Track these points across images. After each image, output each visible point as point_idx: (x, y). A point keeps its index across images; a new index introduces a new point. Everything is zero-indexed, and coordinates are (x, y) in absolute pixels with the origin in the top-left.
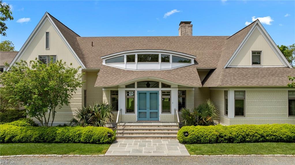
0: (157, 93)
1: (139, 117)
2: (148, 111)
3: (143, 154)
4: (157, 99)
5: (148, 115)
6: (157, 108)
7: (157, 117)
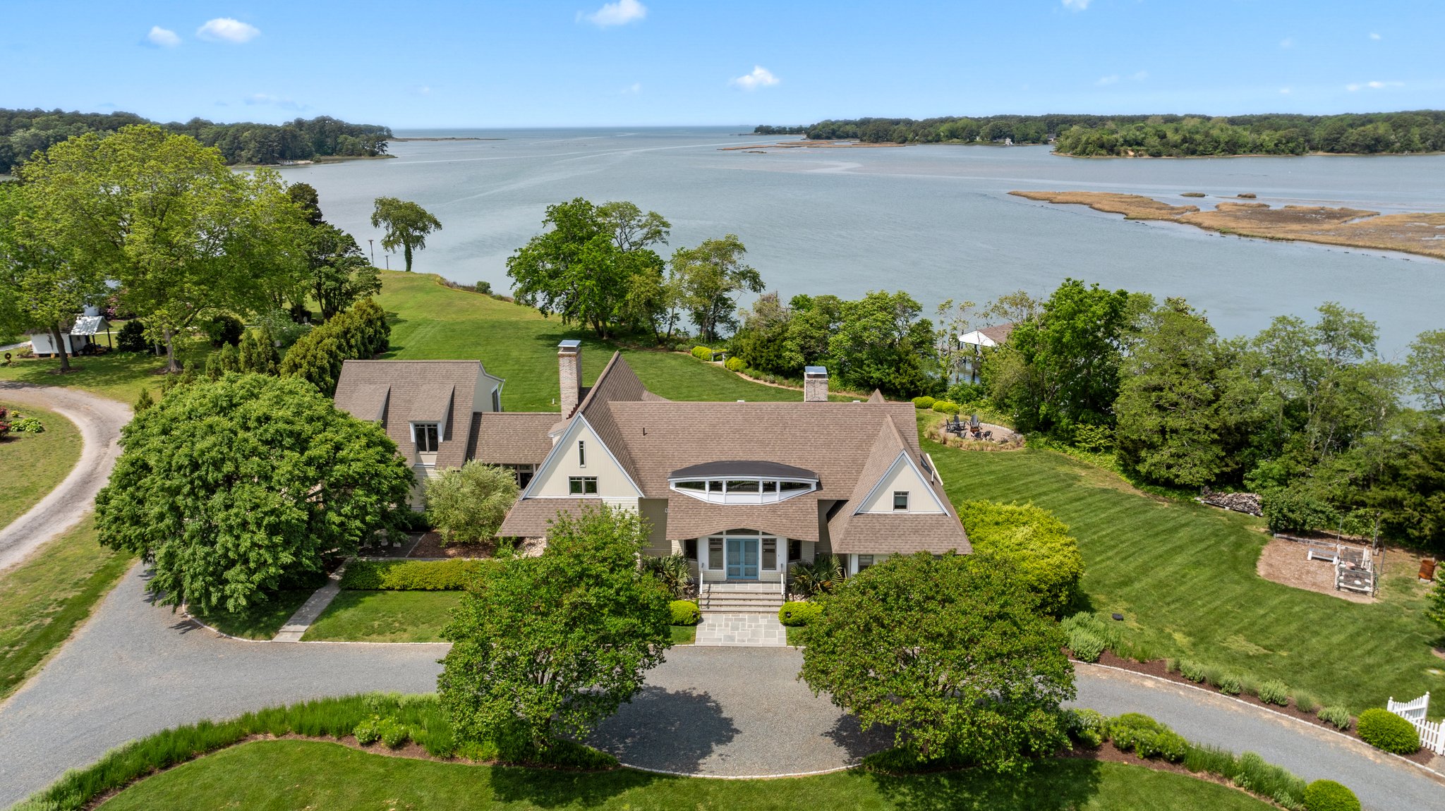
0: (756, 542)
1: (730, 573)
2: (742, 567)
3: (736, 643)
4: (756, 550)
5: (742, 572)
6: (756, 563)
7: (755, 574)
